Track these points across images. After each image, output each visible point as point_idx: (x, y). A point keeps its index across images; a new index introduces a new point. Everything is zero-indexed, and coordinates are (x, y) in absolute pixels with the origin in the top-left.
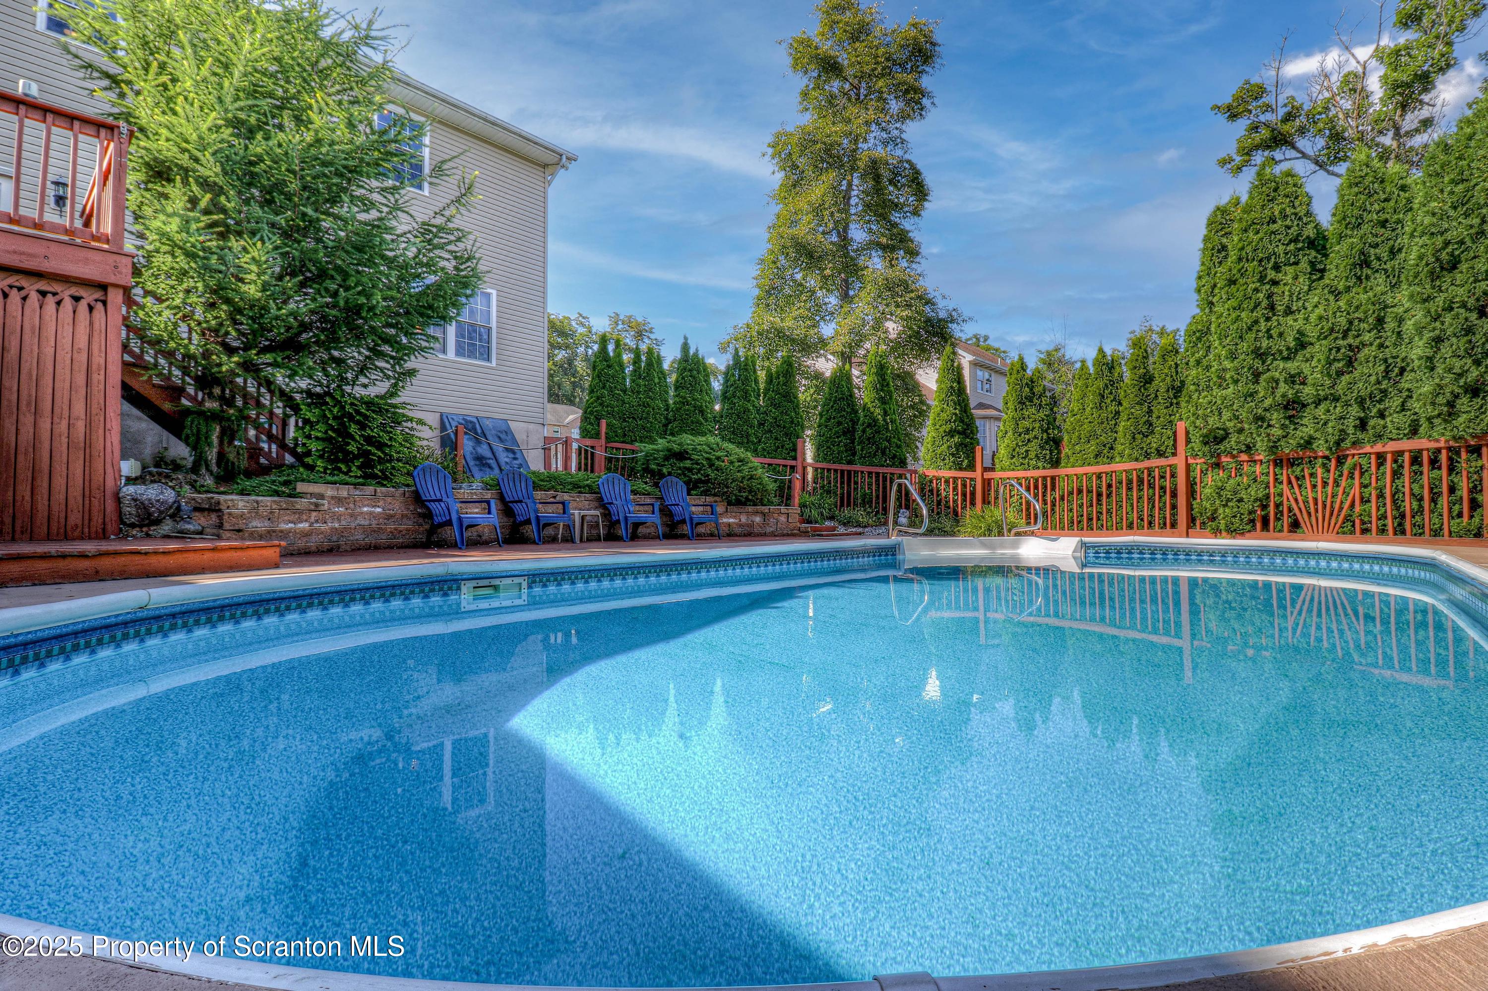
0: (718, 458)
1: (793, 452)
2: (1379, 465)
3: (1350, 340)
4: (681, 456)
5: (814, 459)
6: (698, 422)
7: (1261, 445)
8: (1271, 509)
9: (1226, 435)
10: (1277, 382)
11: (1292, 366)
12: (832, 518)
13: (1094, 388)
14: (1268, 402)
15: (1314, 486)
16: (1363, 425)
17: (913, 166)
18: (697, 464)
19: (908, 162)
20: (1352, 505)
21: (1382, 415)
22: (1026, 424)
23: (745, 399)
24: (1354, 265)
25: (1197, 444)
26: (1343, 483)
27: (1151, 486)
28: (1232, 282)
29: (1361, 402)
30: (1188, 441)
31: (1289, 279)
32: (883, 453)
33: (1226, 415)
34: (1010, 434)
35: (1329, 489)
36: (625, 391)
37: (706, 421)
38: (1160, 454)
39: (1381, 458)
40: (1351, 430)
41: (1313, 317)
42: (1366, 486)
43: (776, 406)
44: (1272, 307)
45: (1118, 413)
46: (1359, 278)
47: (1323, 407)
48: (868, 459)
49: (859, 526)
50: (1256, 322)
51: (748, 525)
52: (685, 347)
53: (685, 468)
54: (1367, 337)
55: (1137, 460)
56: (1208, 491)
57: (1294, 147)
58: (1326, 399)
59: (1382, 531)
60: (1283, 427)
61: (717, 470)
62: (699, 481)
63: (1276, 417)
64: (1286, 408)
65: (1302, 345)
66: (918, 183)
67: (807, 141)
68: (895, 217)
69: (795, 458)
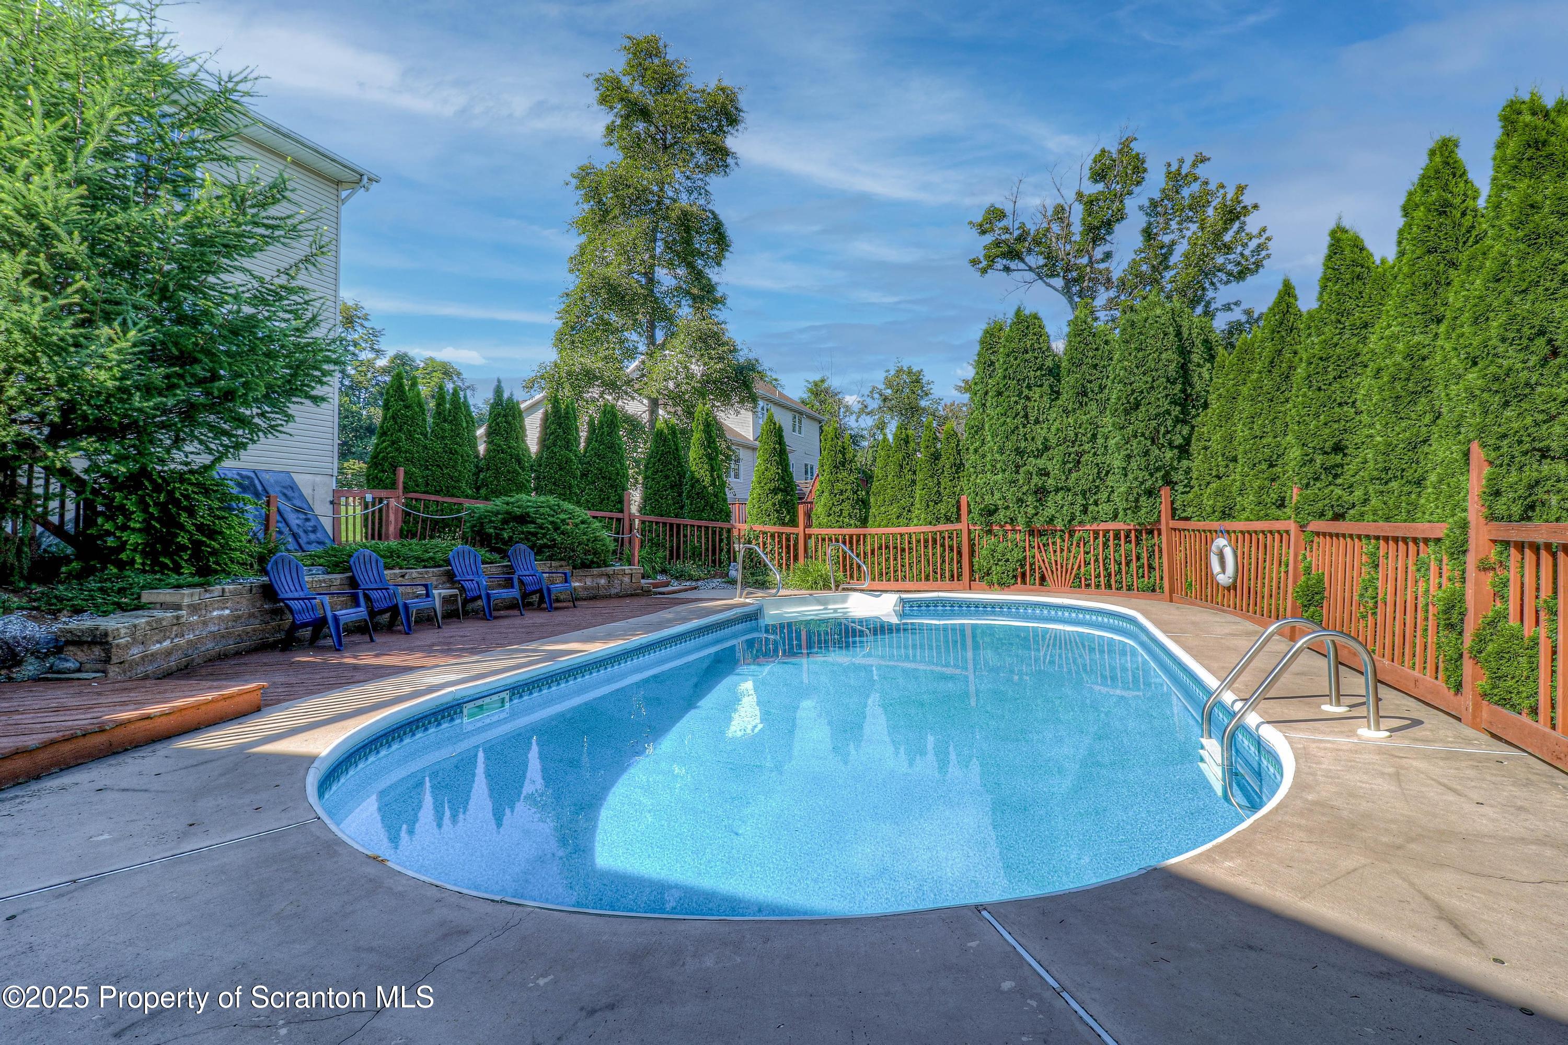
0: (563, 521)
1: (620, 503)
2: (1096, 538)
3: (1076, 448)
4: (523, 519)
5: (640, 511)
6: (515, 471)
7: (1021, 520)
8: (1028, 567)
9: (996, 510)
10: (1031, 474)
11: (1041, 462)
12: (664, 571)
13: (895, 459)
14: (1025, 489)
15: (1055, 552)
16: (1085, 511)
17: (715, 217)
18: (542, 528)
19: (710, 211)
20: (1080, 567)
21: (1096, 503)
22: (840, 486)
23: (567, 449)
24: (1078, 394)
25: (975, 514)
26: (1074, 551)
27: (943, 545)
28: (1000, 394)
29: (1084, 493)
30: (970, 512)
31: (1037, 396)
32: (712, 508)
33: (997, 495)
34: (826, 494)
35: (1065, 553)
36: (425, 436)
37: (523, 469)
38: (948, 520)
39: (1096, 533)
40: (1078, 514)
41: (1053, 429)
42: (1087, 553)
43: (601, 457)
44: (1026, 416)
45: (914, 482)
46: (1081, 404)
47: (1060, 494)
48: (697, 513)
49: (691, 578)
50: (1017, 427)
51: (592, 588)
52: (498, 391)
53: (530, 533)
54: (1087, 447)
55: (930, 523)
56: (984, 552)
57: (1023, 260)
58: (1062, 489)
59: (1098, 586)
60: (1036, 508)
61: (563, 533)
62: (545, 546)
63: (1030, 499)
64: (1036, 492)
65: (1047, 448)
66: (720, 234)
67: (618, 183)
68: (700, 263)
69: (622, 511)
